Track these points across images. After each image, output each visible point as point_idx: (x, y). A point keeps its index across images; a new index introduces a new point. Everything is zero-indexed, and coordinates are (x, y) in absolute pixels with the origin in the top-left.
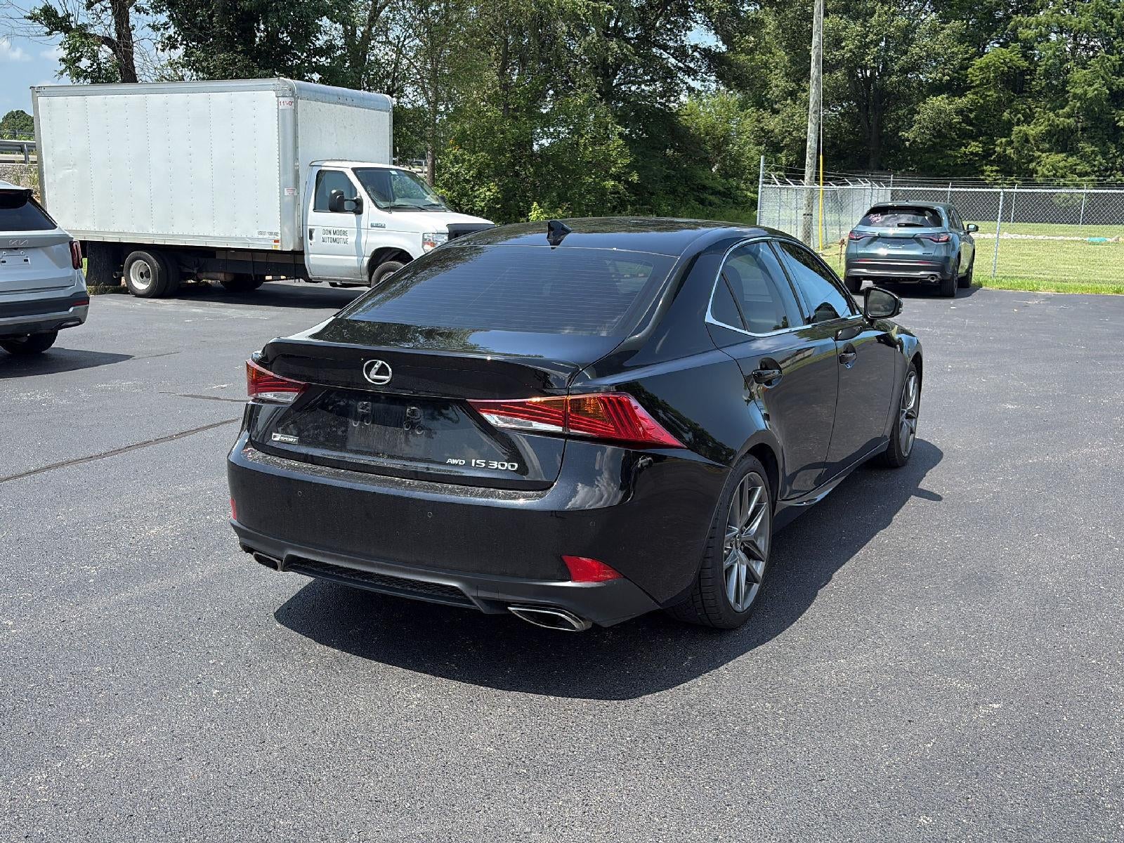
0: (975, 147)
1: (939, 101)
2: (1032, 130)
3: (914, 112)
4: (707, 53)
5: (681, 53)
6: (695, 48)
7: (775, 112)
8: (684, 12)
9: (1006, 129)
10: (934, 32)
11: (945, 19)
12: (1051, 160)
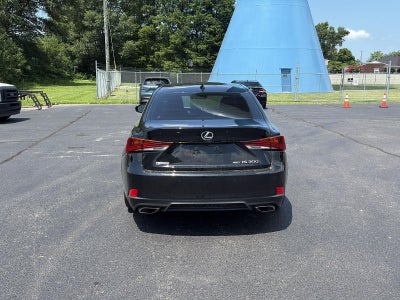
0: (143, 58)
1: (130, 43)
2: (161, 53)
3: (122, 46)
4: (45, 21)
5: (34, 20)
6: (41, 19)
7: (72, 44)
8: (34, 4)
9: (153, 52)
10: (126, 19)
11: (129, 15)
12: (167, 64)
